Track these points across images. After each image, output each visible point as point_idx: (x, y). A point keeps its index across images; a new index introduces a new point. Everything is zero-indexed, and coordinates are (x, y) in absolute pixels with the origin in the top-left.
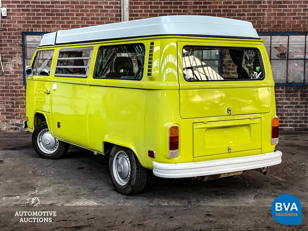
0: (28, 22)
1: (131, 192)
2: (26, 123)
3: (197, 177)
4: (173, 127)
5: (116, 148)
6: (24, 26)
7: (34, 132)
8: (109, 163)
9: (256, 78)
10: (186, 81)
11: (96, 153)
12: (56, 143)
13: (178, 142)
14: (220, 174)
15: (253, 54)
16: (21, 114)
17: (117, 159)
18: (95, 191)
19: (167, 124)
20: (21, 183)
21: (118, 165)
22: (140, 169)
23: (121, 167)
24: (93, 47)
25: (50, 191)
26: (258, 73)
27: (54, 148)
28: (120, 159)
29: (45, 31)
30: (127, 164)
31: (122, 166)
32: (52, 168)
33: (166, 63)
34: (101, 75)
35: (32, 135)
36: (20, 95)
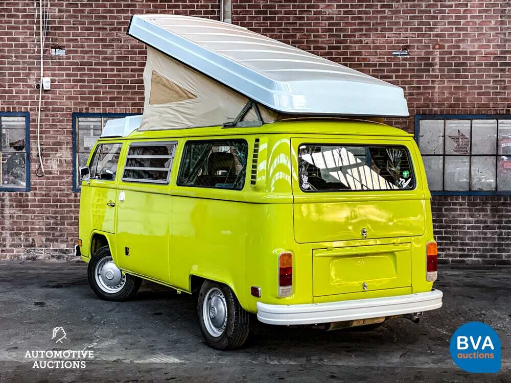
0: (82, 98)
1: (227, 346)
2: (78, 248)
3: (318, 324)
4: (284, 255)
5: (207, 283)
6: (76, 104)
7: (90, 262)
8: (199, 304)
9: (404, 187)
10: (302, 192)
11: (179, 292)
12: (122, 278)
13: (291, 275)
14: (352, 321)
15: (398, 153)
16: (67, 235)
17: (209, 299)
18: (177, 344)
19: (276, 250)
20: (72, 333)
21: (210, 308)
22: (241, 314)
23: (215, 311)
24: (177, 141)
25: (114, 343)
26: (406, 180)
27: (119, 285)
28: (214, 299)
29: (106, 111)
30: (222, 307)
31: (216, 309)
32: (116, 314)
33: (275, 164)
34: (188, 182)
35: (87, 266)
36: (67, 206)
